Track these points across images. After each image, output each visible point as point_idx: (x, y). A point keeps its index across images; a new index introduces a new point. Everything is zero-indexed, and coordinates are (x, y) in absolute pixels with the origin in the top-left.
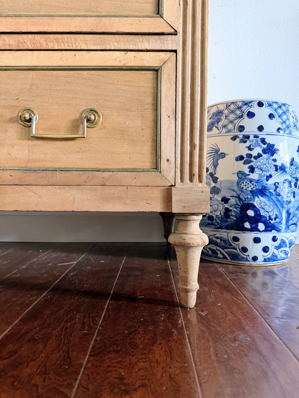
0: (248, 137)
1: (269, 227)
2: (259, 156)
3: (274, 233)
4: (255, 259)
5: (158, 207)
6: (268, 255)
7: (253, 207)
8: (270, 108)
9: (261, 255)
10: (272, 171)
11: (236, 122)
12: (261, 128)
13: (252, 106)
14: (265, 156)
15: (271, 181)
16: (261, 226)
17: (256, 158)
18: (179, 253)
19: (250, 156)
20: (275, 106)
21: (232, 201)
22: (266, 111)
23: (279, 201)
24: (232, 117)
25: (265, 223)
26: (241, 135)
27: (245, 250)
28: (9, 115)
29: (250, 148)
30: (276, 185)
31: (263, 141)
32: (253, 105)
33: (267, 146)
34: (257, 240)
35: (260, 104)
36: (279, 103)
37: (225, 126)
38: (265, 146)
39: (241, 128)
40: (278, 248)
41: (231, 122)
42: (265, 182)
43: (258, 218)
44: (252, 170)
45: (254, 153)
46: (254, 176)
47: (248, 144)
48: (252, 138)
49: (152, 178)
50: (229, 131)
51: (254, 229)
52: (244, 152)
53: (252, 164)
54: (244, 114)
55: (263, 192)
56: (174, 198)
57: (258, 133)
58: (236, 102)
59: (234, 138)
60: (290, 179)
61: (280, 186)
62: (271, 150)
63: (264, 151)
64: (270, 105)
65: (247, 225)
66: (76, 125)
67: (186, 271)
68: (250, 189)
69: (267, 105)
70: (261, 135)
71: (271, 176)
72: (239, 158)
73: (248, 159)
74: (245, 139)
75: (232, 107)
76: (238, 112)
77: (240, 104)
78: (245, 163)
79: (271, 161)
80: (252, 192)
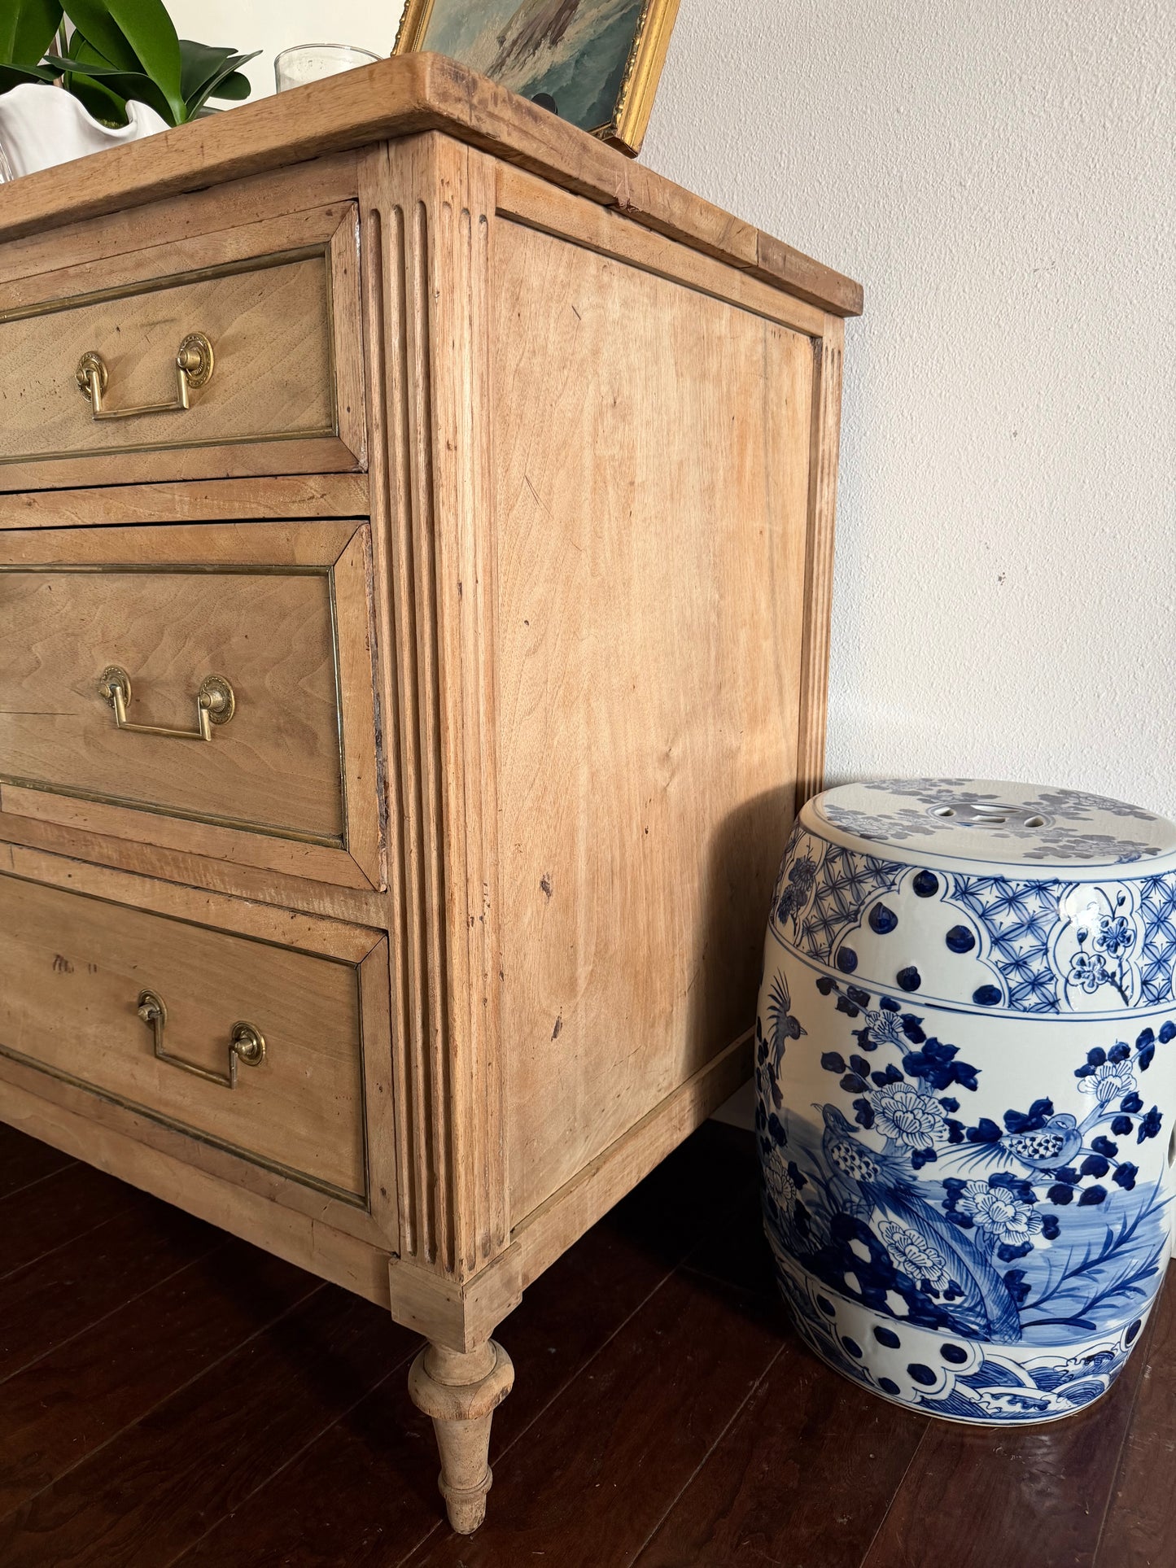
0: (863, 998)
1: (924, 1314)
2: (890, 1077)
3: (948, 1336)
4: (887, 1385)
6: (936, 1392)
8: (960, 904)
9: (908, 1385)
10: (939, 1140)
11: (837, 928)
12: (909, 980)
13: (893, 883)
14: (912, 1081)
15: (933, 1173)
16: (897, 1303)
17: (880, 1079)
19: (861, 1066)
20: (989, 896)
21: (811, 1188)
22: (943, 913)
23: (964, 1241)
24: (830, 904)
26: (844, 982)
27: (853, 1347)
28: (123, 998)
29: (864, 1040)
30: (952, 1187)
31: (912, 1027)
32: (897, 881)
33: (924, 1049)
34: (886, 1338)
35: (925, 885)
36: (1014, 885)
37: (809, 930)
38: (917, 1048)
39: (848, 961)
40: (969, 1381)
41: (826, 924)
42: (909, 1168)
43: (884, 1273)
44: (866, 1115)
45: (877, 1061)
46: (874, 1139)
47: (860, 1023)
48: (874, 1004)
50: (816, 954)
51: (875, 1302)
52: (850, 1048)
53: (867, 1096)
54: (862, 908)
56: (393, 1287)
57: (898, 994)
58: (852, 854)
59: (825, 986)
60: (1020, 1172)
61: (972, 1192)
62: (940, 1066)
63: (913, 1064)
64: (964, 892)
65: (852, 1280)
66: (225, 1051)
68: (857, 1175)
69: (952, 890)
70: (908, 1004)
71: (930, 1155)
72: (832, 1061)
73: (856, 1075)
74: (854, 1001)
75: (838, 866)
76: (848, 896)
77: (860, 864)
78: (849, 1085)
79: (933, 1105)
80: (862, 1185)
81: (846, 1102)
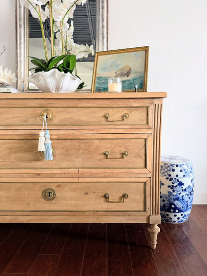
0: (172, 179)
1: (180, 211)
2: (176, 186)
3: (182, 213)
4: (175, 222)
5: (145, 222)
6: (180, 220)
7: (174, 204)
9: (177, 221)
10: (181, 192)
11: (168, 172)
12: (177, 176)
14: (178, 186)
15: (181, 195)
16: (177, 211)
17: (175, 187)
18: (151, 235)
19: (173, 186)
21: (166, 201)
22: (179, 168)
23: (183, 202)
24: (166, 170)
25: (178, 210)
26: (170, 178)
27: (171, 219)
28: (101, 195)
29: (173, 183)
30: (183, 196)
31: (178, 180)
32: (174, 166)
34: (175, 216)
35: (177, 166)
37: (164, 173)
39: (170, 175)
40: (183, 218)
41: (166, 172)
42: (179, 196)
43: (176, 208)
44: (174, 191)
45: (175, 185)
46: (175, 194)
47: (172, 181)
48: (174, 179)
49: (144, 213)
50: (165, 175)
51: (175, 212)
52: (171, 184)
53: (174, 189)
54: (171, 169)
55: (177, 199)
56: (150, 220)
57: (176, 177)
59: (167, 179)
60: (188, 193)
61: (184, 197)
62: (181, 184)
63: (178, 184)
64: (181, 166)
65: (172, 210)
66: (121, 198)
67: (153, 239)
70: (177, 178)
72: (169, 186)
73: (172, 187)
74: (171, 180)
75: (166, 165)
76: (168, 168)
77: (169, 165)
78: (171, 188)
79: (181, 188)
80: (174, 199)
81: (171, 191)
